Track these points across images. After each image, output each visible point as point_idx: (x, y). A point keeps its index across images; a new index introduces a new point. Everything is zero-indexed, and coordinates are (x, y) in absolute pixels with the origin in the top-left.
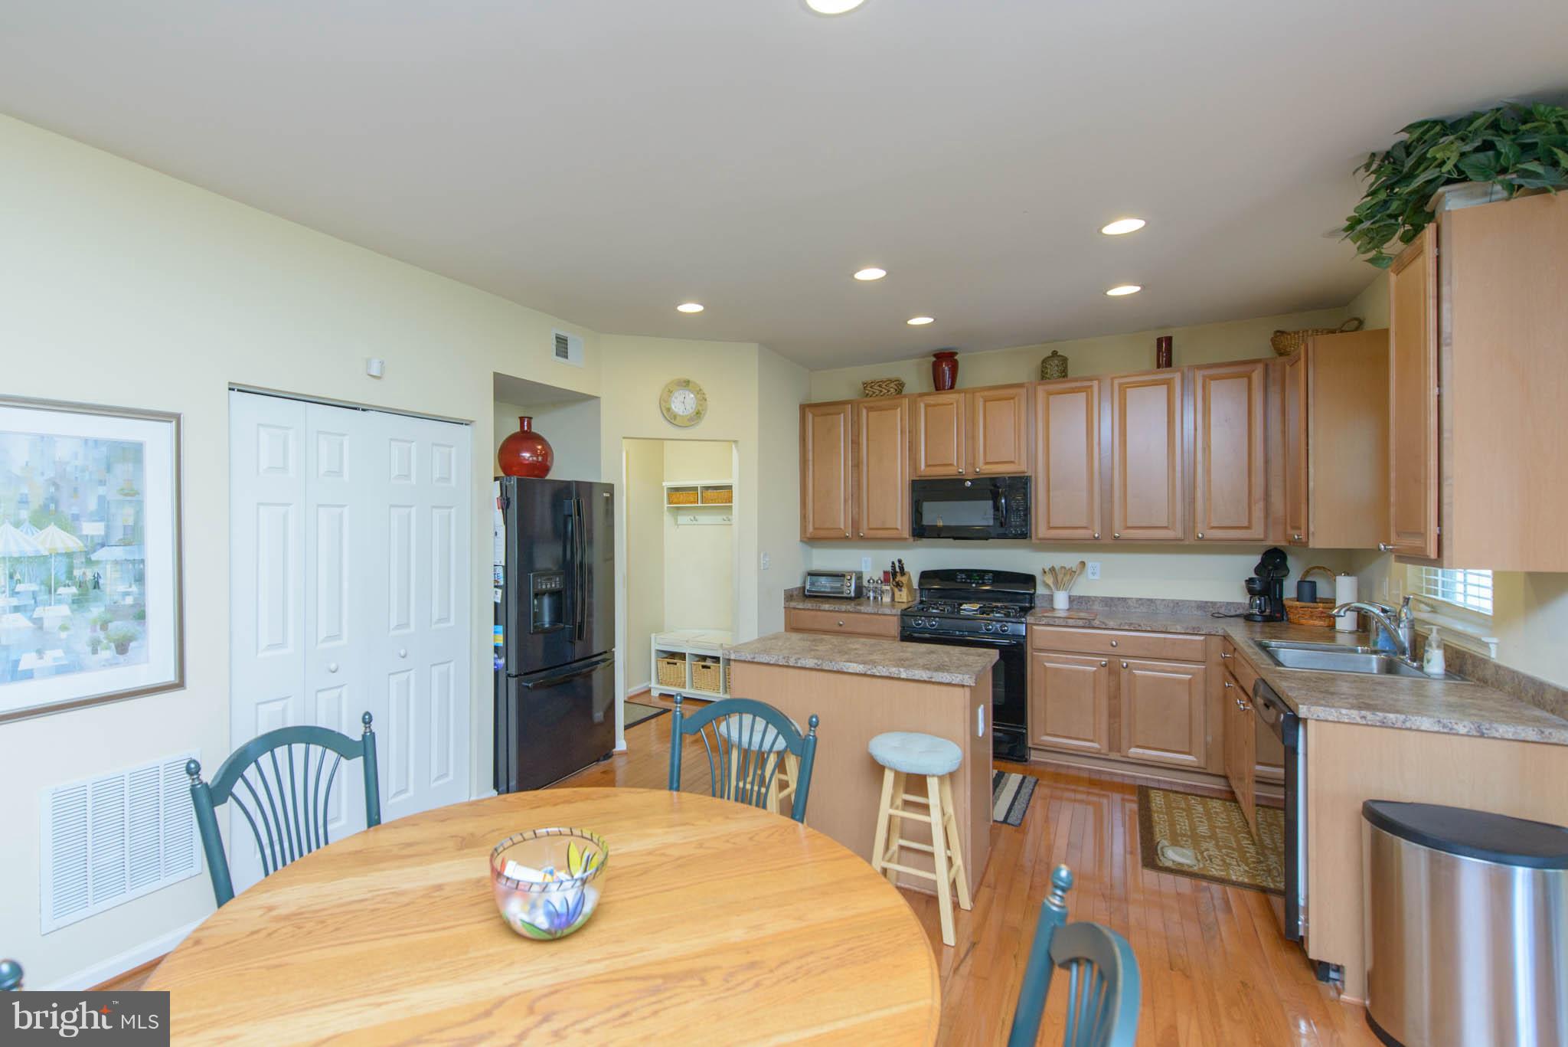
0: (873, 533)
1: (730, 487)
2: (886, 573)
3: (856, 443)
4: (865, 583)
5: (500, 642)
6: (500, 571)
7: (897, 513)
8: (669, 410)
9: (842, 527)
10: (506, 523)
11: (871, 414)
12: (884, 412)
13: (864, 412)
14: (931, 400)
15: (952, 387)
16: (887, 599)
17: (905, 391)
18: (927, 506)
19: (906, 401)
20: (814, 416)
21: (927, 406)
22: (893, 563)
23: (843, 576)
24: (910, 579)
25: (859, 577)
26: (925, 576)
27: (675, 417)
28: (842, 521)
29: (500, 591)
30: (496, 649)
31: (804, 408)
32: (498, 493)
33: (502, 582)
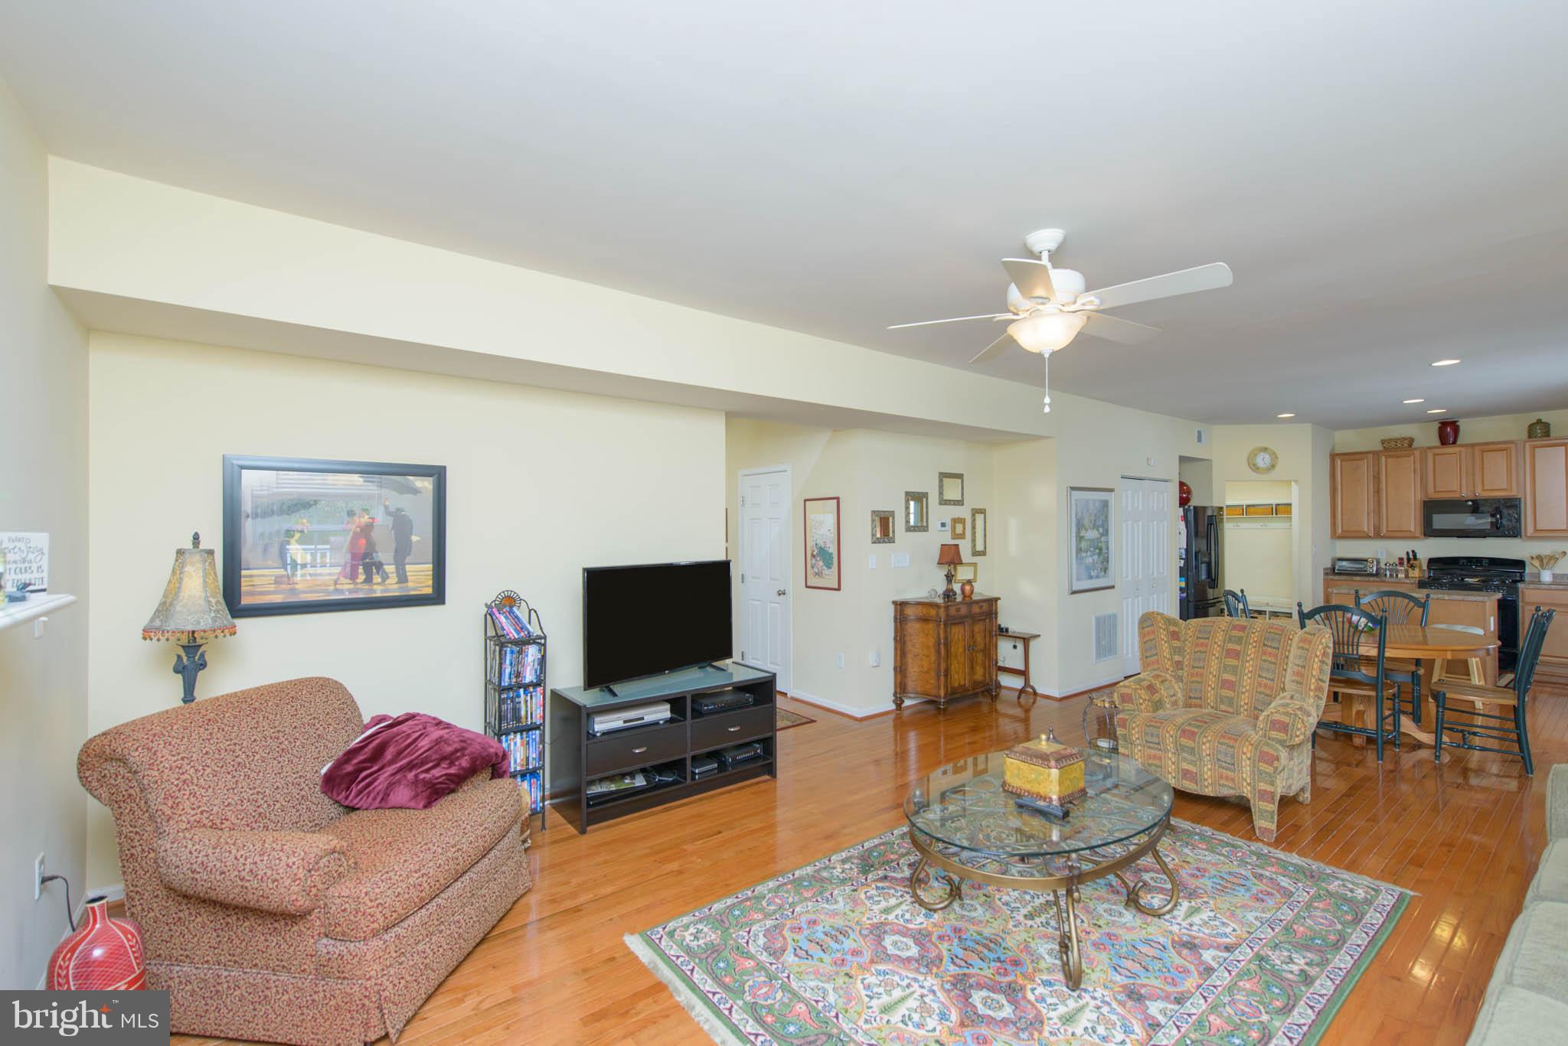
0: (1390, 534)
1: (1290, 505)
2: (1401, 559)
3: (1377, 478)
4: (1382, 566)
5: (1183, 585)
6: (1183, 551)
7: (1412, 520)
8: (1254, 465)
9: (1366, 530)
10: (1187, 527)
11: (1389, 460)
12: (1400, 459)
13: (1383, 458)
14: (1439, 451)
15: (1454, 442)
16: (1401, 575)
17: (1415, 445)
18: (1436, 517)
19: (1417, 453)
20: (1342, 461)
21: (1435, 455)
22: (1408, 553)
23: (1366, 561)
24: (1420, 564)
25: (1378, 563)
26: (1432, 561)
27: (1258, 468)
28: (1366, 526)
29: (1183, 561)
30: (1181, 589)
31: (1333, 457)
32: (1182, 514)
33: (1184, 557)
